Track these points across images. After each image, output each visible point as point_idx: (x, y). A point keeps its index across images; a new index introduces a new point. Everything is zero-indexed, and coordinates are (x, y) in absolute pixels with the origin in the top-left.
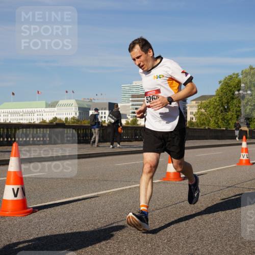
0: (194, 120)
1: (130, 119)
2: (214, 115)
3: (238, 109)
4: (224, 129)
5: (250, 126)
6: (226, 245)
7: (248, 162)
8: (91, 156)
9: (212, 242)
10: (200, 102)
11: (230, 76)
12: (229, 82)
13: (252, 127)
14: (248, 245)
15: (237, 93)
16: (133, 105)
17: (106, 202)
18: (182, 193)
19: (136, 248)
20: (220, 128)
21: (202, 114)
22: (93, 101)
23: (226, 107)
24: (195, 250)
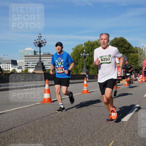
1: (24, 69)
3: (83, 63)
4: (75, 74)
6: (75, 136)
7: (87, 91)
9: (67, 135)
11: (78, 46)
12: (78, 49)
14: (86, 136)
15: (81, 54)
16: (25, 61)
17: (9, 116)
18: (52, 109)
19: (25, 141)
20: (73, 73)
22: (2, 59)
23: (76, 62)
24: (58, 140)
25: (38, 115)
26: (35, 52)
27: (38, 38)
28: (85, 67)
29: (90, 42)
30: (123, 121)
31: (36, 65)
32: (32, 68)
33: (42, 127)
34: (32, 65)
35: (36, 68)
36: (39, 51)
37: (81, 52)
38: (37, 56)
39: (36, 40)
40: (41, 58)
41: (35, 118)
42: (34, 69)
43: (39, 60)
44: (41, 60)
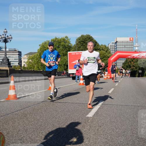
0: (26, 66)
2: (37, 63)
4: (42, 70)
10: (29, 56)
11: (45, 42)
12: (44, 45)
20: (40, 70)
21: (30, 62)
24: (22, 137)
25: (2, 112)
29: (57, 39)
30: (88, 117)
31: (1, 61)
33: (6, 124)
35: (1, 64)
36: (4, 47)
38: (3, 52)
39: (1, 35)
40: (6, 54)
43: (4, 56)
44: (6, 56)
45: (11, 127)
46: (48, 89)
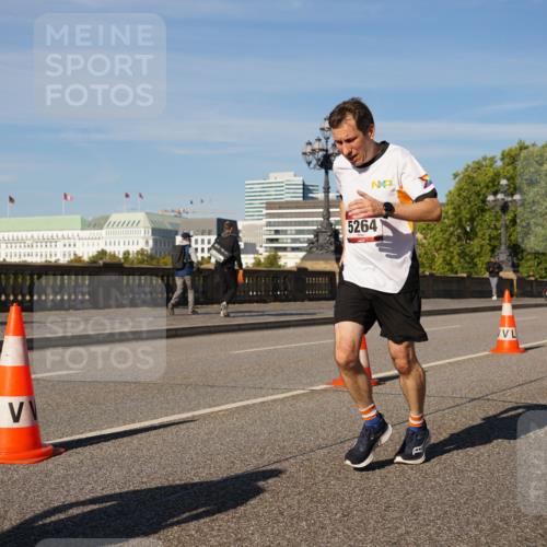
1: (263, 254)
2: (443, 246)
3: (495, 233)
4: (465, 275)
5: (520, 269)
6: (468, 524)
7: (515, 346)
8: (179, 333)
9: (439, 518)
11: (478, 163)
12: (475, 175)
13: (524, 271)
14: (514, 523)
15: (491, 198)
16: (269, 224)
17: (211, 433)
19: (276, 530)
20: (456, 273)
22: (184, 215)
23: (468, 229)
24: (402, 535)
25: (321, 432)
26: (306, 190)
27: (319, 134)
28: (503, 247)
29: (526, 148)
31: (309, 239)
32: (294, 249)
33: (338, 479)
34: (294, 241)
35: (309, 251)
36: (322, 184)
37: (487, 187)
38: (315, 203)
39: (312, 141)
40: (329, 212)
41: (312, 445)
42: (302, 254)
43: (321, 219)
44: (328, 219)
45: (357, 490)
46: (493, 351)
